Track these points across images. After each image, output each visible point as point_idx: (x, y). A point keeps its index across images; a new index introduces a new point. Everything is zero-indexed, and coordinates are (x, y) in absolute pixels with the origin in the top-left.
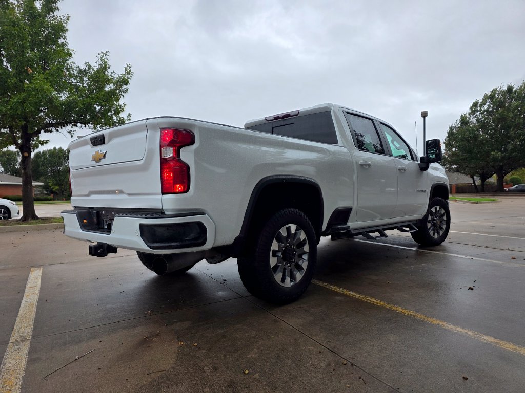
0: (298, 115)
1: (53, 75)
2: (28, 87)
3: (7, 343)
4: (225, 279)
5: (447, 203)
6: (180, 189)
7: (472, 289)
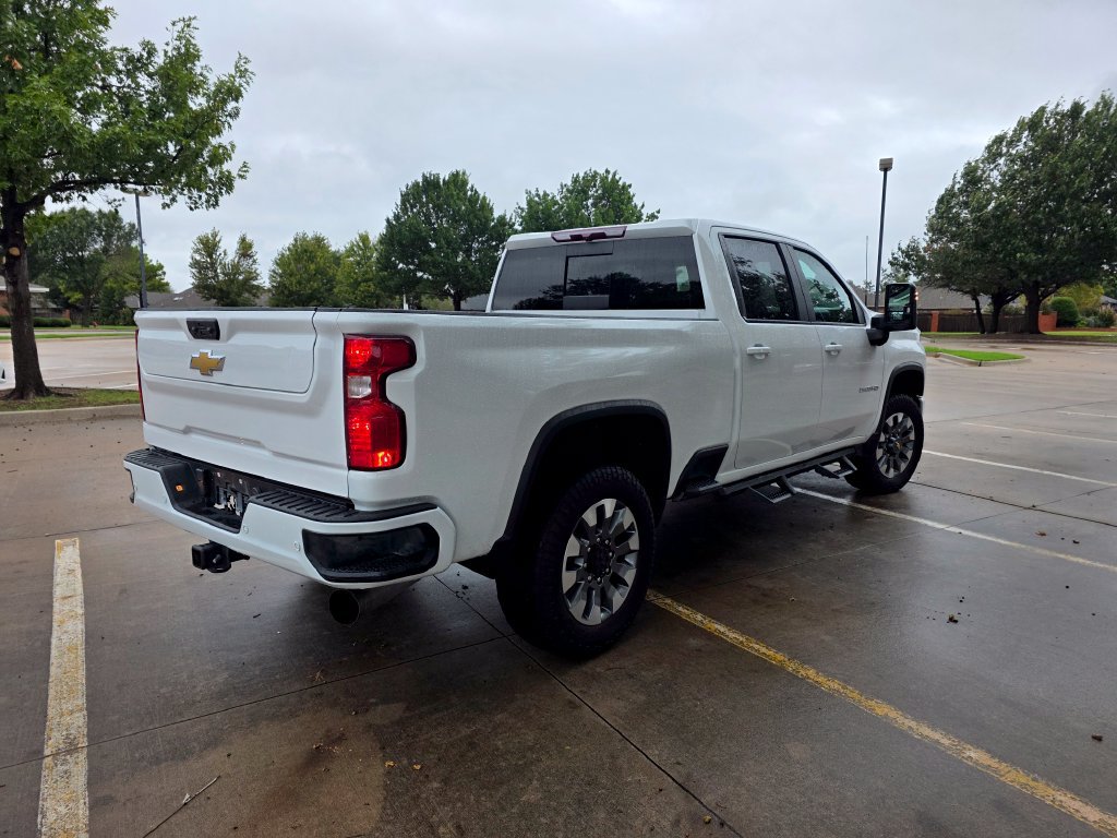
0: (623, 236)
1: (69, 76)
2: (16, 105)
3: (38, 755)
4: (465, 582)
5: (919, 403)
6: (386, 460)
7: (956, 621)
